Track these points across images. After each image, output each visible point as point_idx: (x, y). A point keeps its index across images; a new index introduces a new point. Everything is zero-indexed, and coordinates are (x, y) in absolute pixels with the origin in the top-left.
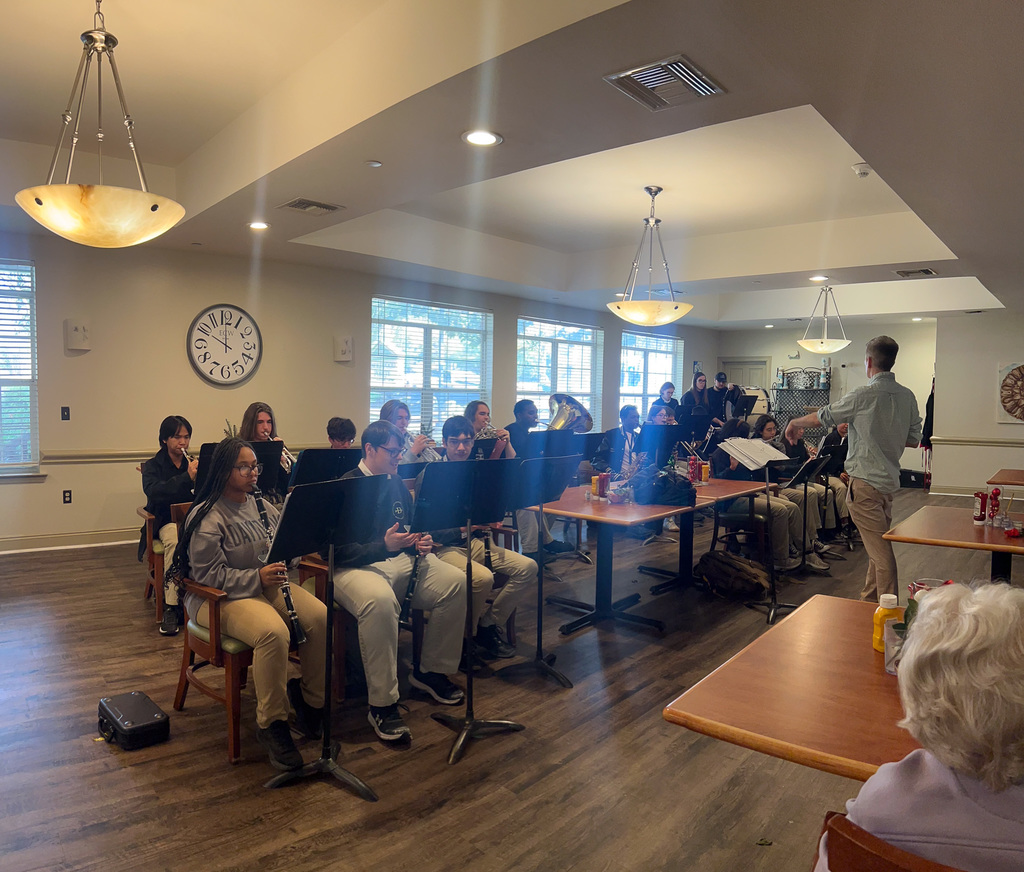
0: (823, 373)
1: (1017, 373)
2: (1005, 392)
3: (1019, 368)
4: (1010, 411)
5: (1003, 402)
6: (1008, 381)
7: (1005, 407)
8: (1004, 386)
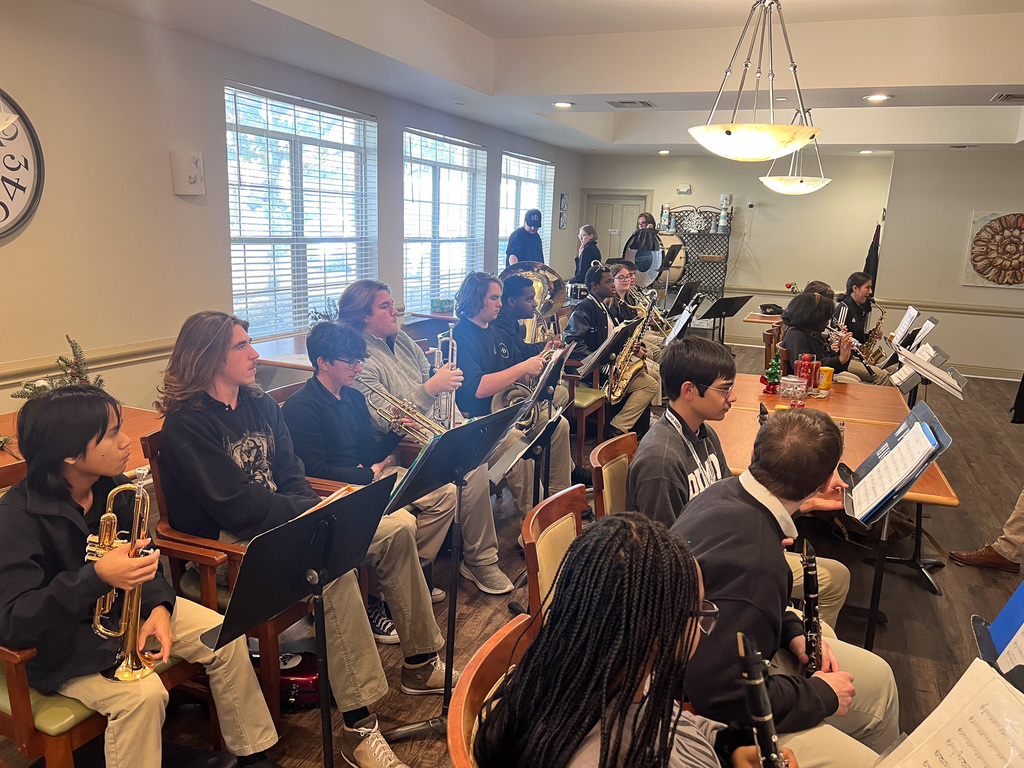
0: (723, 213)
1: (996, 225)
2: (977, 249)
3: (1000, 219)
4: (981, 272)
5: (973, 260)
6: (984, 234)
7: (975, 266)
8: (977, 241)
